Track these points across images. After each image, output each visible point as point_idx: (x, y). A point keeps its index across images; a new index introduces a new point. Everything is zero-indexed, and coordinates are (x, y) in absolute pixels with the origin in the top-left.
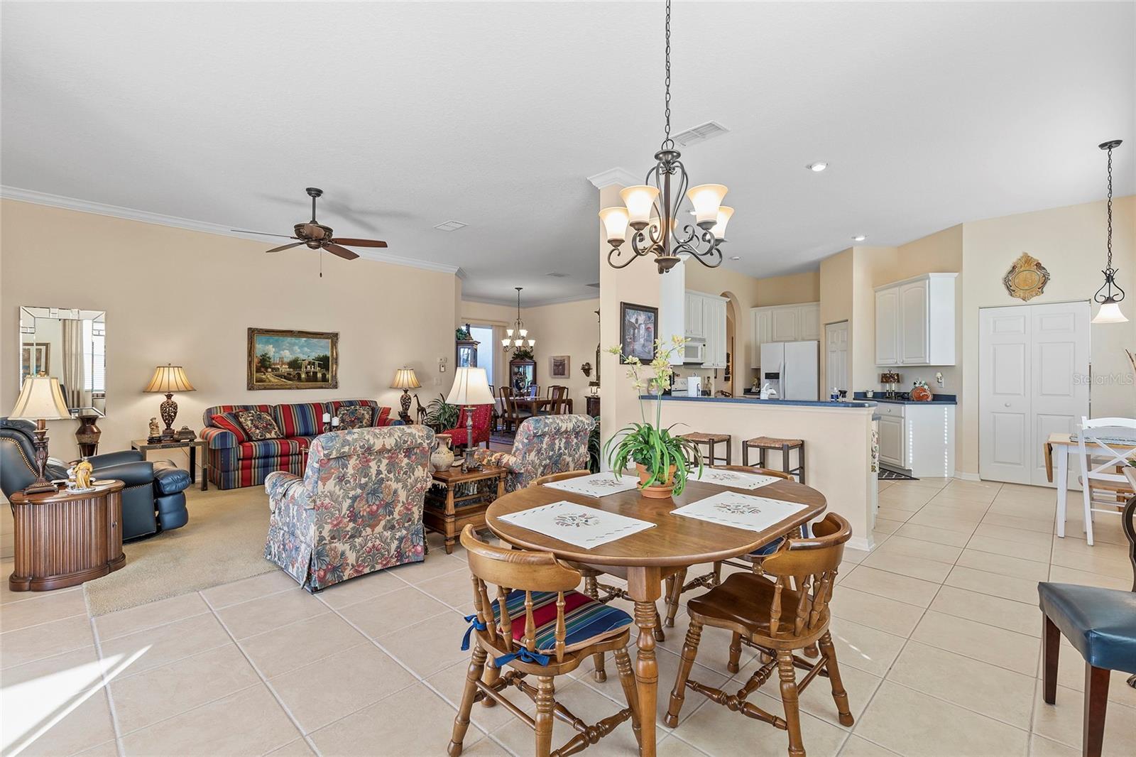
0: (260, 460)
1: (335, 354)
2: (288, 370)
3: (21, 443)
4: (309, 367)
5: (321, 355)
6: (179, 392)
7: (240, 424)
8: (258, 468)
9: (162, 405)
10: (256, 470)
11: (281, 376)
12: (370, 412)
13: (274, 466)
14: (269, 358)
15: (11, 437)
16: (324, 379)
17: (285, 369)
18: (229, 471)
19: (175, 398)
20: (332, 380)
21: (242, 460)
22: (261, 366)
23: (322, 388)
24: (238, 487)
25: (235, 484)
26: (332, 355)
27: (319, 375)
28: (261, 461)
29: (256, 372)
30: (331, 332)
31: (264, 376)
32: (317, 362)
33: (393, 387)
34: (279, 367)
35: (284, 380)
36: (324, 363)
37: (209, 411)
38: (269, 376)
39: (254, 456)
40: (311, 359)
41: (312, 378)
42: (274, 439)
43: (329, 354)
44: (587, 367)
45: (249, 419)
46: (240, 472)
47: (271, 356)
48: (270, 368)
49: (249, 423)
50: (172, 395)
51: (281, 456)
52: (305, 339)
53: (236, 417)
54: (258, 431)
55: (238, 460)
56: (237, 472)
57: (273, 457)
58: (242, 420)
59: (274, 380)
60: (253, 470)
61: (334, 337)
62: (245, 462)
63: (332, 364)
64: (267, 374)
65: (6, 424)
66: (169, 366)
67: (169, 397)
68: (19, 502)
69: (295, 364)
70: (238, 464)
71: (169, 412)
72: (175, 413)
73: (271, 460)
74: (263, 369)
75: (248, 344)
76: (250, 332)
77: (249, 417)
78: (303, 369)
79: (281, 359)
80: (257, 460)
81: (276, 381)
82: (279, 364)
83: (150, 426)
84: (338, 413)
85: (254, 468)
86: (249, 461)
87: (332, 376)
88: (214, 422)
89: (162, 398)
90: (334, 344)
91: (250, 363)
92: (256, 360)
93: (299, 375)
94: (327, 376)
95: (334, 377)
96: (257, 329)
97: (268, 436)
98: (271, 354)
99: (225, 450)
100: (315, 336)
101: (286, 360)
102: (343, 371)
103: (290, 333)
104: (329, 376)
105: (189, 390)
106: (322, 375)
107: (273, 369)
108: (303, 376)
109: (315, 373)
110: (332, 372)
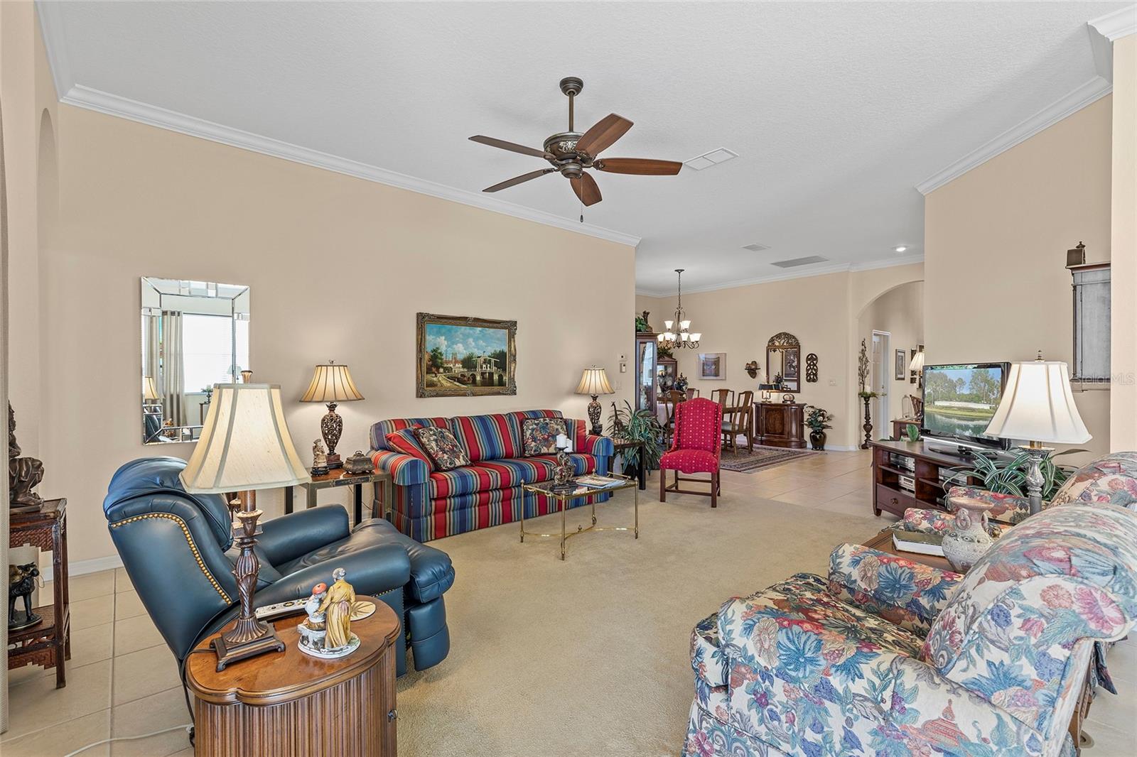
0: (456, 499)
1: (513, 349)
2: (462, 370)
3: (189, 522)
4: (484, 366)
5: (498, 350)
6: (347, 401)
7: (422, 446)
8: (453, 511)
9: (323, 420)
10: (451, 513)
11: (453, 378)
12: (565, 427)
13: (471, 507)
14: (440, 353)
15: (171, 510)
16: (501, 383)
17: (458, 369)
18: (419, 518)
19: (340, 410)
20: (509, 383)
21: (435, 500)
22: (432, 366)
23: (499, 394)
24: (432, 540)
25: (427, 538)
26: (510, 351)
27: (496, 377)
28: (458, 500)
29: (427, 373)
30: (508, 320)
31: (435, 379)
32: (493, 360)
33: (577, 392)
34: (452, 365)
35: (458, 384)
36: (502, 360)
37: (378, 427)
38: (441, 379)
39: (450, 494)
40: (486, 355)
41: (488, 382)
42: (463, 466)
43: (506, 349)
44: (753, 367)
45: (432, 438)
46: (433, 517)
47: (443, 352)
48: (442, 367)
49: (434, 444)
50: (336, 406)
51: (479, 492)
52: (480, 329)
53: (416, 436)
54: (446, 457)
55: (431, 500)
56: (429, 518)
57: (471, 494)
58: (424, 440)
59: (446, 384)
60: (448, 514)
61: (511, 326)
62: (438, 502)
63: (510, 363)
64: (439, 375)
65: (162, 484)
66: (332, 364)
67: (332, 408)
68: (215, 699)
69: (469, 363)
70: (431, 506)
71: (332, 429)
72: (340, 431)
73: (469, 498)
74: (434, 369)
75: (417, 335)
76: (420, 318)
77: (431, 435)
78: (478, 369)
79: (454, 355)
80: (452, 500)
81: (449, 385)
82: (451, 362)
83: (314, 452)
84: (525, 428)
85: (449, 511)
86: (443, 502)
87: (510, 378)
88: (391, 443)
89: (323, 410)
90: (512, 336)
91: (420, 360)
92: (427, 357)
93: (474, 376)
94: (504, 378)
95: (512, 380)
96: (428, 315)
97: (458, 463)
98: (443, 349)
99: (414, 488)
100: (491, 325)
101: (460, 357)
102: (521, 372)
103: (463, 321)
104: (506, 378)
105: (356, 399)
106: (499, 376)
107: (446, 369)
108: (478, 378)
109: (491, 374)
110: (510, 373)
